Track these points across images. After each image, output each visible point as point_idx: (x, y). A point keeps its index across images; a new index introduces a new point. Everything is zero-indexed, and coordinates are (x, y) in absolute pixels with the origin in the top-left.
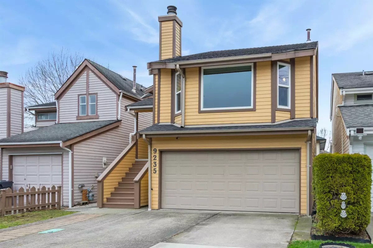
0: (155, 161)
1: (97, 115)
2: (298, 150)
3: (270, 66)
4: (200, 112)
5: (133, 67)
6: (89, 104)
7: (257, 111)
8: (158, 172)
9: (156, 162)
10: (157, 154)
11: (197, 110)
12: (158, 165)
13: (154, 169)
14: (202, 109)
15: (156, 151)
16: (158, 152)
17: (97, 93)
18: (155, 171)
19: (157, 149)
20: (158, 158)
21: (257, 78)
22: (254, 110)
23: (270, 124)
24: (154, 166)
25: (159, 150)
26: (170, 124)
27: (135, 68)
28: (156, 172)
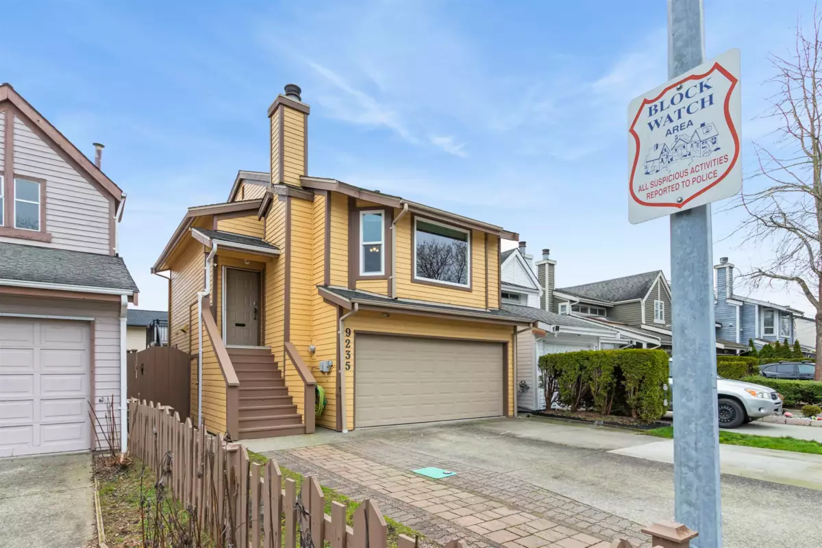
0: (348, 349)
1: (44, 231)
2: (505, 345)
3: (484, 241)
4: (413, 281)
5: (95, 144)
6: (15, 199)
7: (474, 292)
8: (352, 368)
9: (349, 352)
10: (352, 338)
11: (409, 277)
12: (352, 357)
13: (347, 362)
14: (416, 277)
15: (350, 333)
16: (352, 334)
17: (45, 180)
18: (347, 367)
19: (352, 330)
20: (352, 345)
21: (473, 252)
22: (470, 290)
23: (485, 310)
24: (346, 357)
25: (355, 331)
26: (347, 289)
27: (99, 148)
28: (349, 368)
